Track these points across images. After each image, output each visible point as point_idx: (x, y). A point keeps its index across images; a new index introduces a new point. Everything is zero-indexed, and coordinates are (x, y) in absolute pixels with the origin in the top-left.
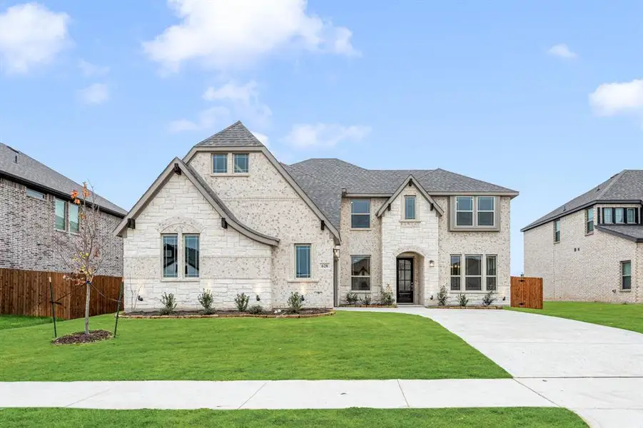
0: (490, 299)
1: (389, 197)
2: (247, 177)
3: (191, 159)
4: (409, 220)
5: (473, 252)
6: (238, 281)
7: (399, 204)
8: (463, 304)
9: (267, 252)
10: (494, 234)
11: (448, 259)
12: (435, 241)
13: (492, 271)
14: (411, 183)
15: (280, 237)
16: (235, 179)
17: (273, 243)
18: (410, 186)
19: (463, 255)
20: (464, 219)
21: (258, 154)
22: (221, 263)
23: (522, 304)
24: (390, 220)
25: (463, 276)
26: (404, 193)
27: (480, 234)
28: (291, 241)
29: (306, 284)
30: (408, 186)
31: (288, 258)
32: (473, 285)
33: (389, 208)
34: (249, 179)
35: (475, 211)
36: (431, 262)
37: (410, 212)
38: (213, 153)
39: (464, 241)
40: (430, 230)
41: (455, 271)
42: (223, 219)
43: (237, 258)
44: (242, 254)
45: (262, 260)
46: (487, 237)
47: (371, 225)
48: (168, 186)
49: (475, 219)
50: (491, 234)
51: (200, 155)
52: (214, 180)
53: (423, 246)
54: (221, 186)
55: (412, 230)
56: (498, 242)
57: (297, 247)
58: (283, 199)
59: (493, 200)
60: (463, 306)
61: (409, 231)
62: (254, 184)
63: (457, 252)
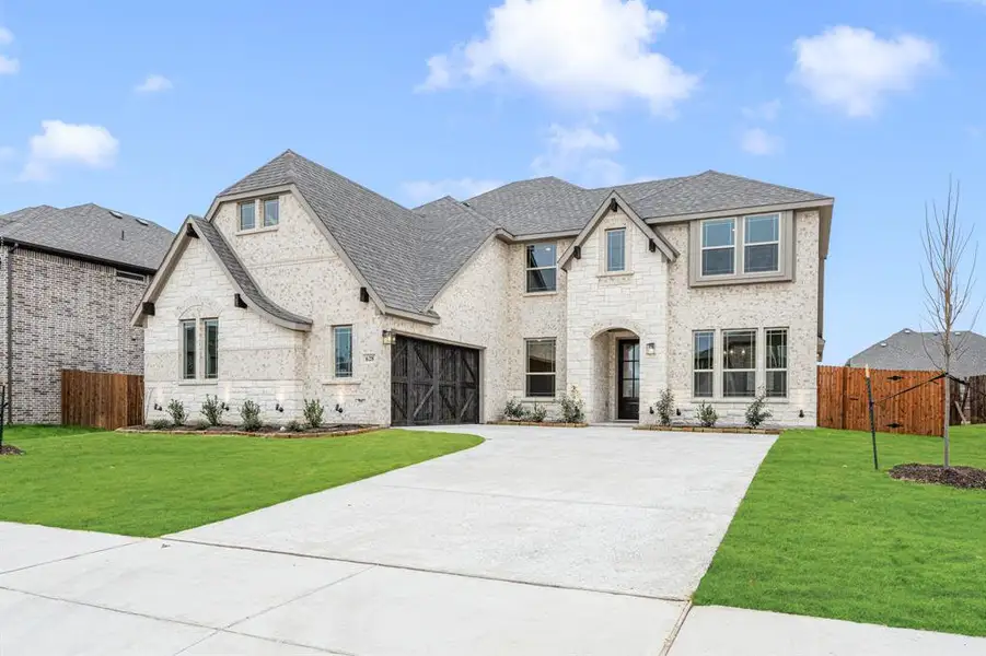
0: (760, 413)
1: (575, 237)
2: (276, 231)
3: (215, 214)
4: (614, 273)
5: (738, 324)
6: (260, 383)
7: (595, 248)
8: (708, 422)
9: (291, 340)
10: (781, 287)
11: (689, 339)
12: (661, 308)
13: (777, 359)
14: (614, 207)
15: (314, 317)
16: (263, 235)
17: (305, 328)
18: (615, 210)
19: (718, 332)
20: (717, 261)
21: (288, 196)
22: (240, 358)
23: (895, 426)
24: (581, 275)
25: (718, 370)
26: (604, 225)
27: (752, 289)
28: (326, 322)
29: (344, 387)
30: (611, 212)
31: (323, 347)
32: (739, 386)
33: (577, 253)
34: (278, 233)
35: (739, 243)
36: (652, 345)
37: (616, 260)
38: (240, 202)
39: (720, 305)
40: (650, 287)
41: (704, 360)
42: (238, 296)
43: (257, 351)
44: (265, 344)
45: (286, 352)
46: (767, 294)
47: (557, 287)
48: (186, 254)
49: (739, 260)
50: (775, 287)
51: (225, 207)
52: (240, 240)
53: (635, 316)
54: (244, 249)
55: (618, 289)
56: (789, 302)
57: (336, 331)
58: (319, 259)
59: (777, 220)
60: (708, 425)
61: (614, 292)
62: (283, 240)
63: (706, 326)
